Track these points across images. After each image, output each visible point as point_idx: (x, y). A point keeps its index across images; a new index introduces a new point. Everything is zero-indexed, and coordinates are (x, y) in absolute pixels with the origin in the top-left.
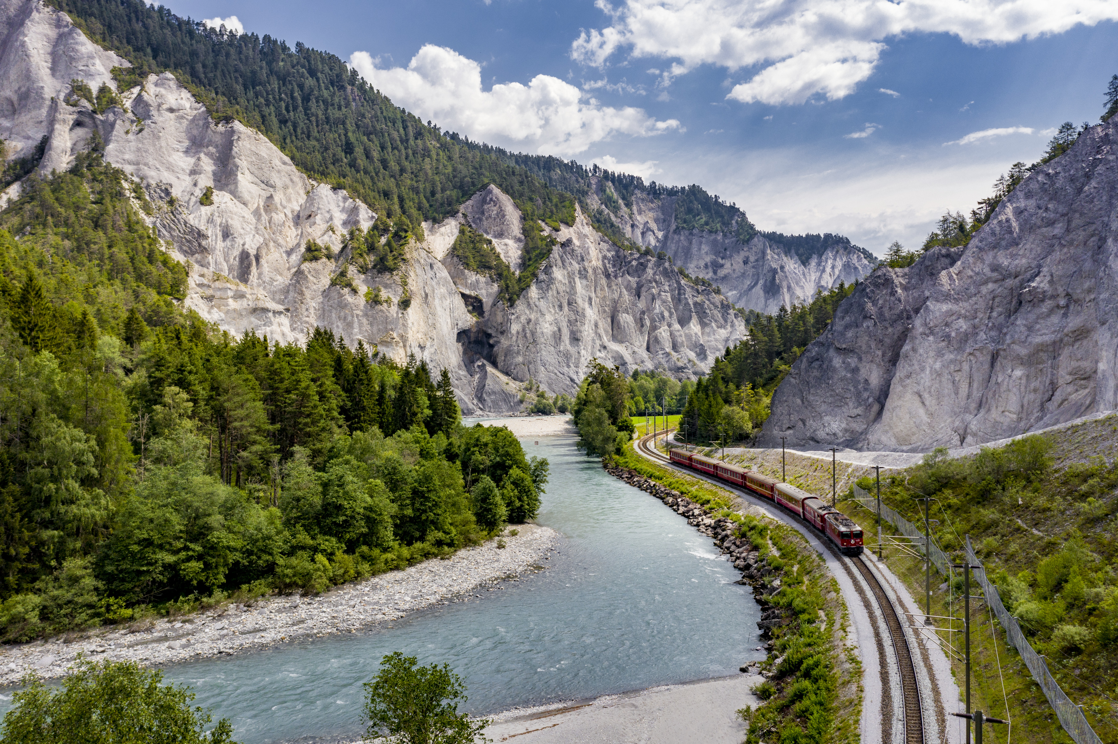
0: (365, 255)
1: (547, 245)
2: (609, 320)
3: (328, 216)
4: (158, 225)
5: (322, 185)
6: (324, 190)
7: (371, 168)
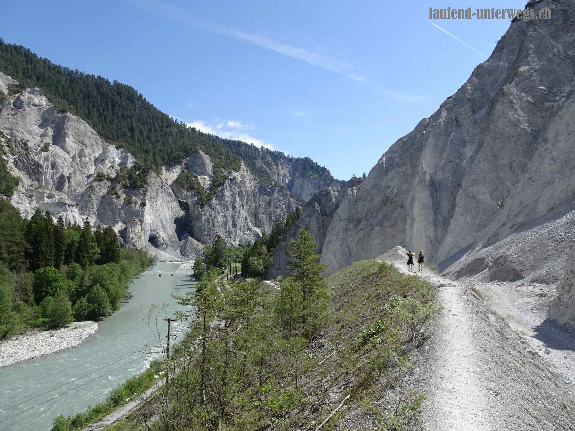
0: (127, 180)
1: (223, 180)
2: (254, 216)
3: (112, 160)
5: (111, 145)
6: (112, 148)
7: (141, 139)
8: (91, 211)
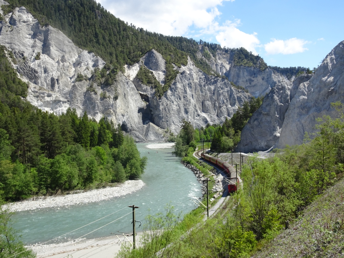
0: (100, 79)
1: (175, 74)
2: (201, 104)
3: (86, 63)
4: (19, 68)
5: (84, 51)
6: (85, 52)
7: (105, 44)
8: (77, 106)
